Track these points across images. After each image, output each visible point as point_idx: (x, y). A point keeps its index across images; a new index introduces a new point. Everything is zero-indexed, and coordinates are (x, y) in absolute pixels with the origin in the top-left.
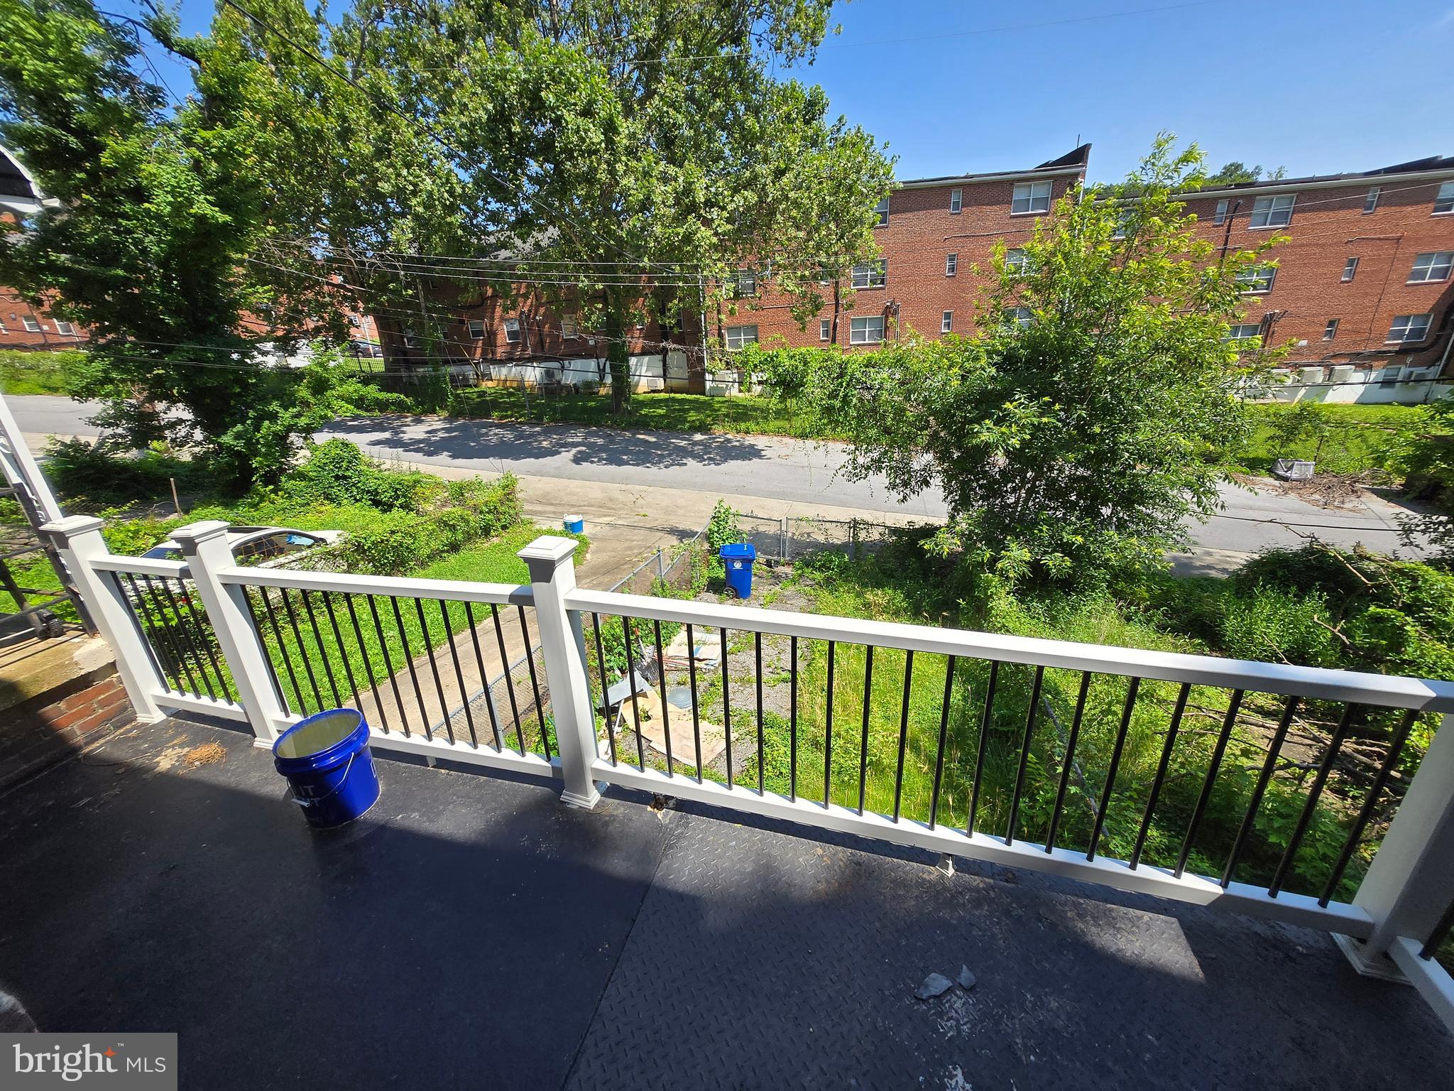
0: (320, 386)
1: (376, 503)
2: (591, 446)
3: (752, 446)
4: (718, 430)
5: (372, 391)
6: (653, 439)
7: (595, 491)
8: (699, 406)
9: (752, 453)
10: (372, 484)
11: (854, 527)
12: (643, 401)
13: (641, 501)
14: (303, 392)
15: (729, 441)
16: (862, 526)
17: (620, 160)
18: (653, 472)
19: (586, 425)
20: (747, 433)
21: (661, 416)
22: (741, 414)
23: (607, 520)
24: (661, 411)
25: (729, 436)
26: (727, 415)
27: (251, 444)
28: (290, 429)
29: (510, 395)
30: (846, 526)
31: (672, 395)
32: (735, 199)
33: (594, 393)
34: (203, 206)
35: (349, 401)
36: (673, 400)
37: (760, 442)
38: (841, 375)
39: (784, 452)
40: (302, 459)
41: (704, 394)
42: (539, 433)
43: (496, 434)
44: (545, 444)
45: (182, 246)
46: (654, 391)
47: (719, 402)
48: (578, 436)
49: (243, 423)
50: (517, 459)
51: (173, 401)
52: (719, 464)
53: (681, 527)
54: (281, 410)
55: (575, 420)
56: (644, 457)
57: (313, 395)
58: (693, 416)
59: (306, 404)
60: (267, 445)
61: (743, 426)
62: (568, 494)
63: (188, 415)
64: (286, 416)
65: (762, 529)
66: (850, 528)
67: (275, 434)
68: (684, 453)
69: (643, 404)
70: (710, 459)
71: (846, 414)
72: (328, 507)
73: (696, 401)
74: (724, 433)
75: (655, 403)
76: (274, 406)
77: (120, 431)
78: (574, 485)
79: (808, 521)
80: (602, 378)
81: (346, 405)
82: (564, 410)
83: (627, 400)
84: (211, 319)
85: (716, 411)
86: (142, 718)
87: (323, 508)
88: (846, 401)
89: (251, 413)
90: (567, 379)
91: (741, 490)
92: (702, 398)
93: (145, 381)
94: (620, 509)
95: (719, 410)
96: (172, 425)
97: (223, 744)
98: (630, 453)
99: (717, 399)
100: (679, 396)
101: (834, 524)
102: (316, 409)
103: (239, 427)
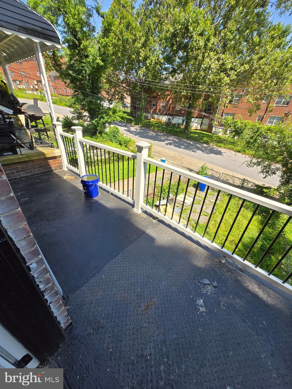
0: (114, 112)
1: (120, 144)
2: (174, 141)
3: (220, 151)
4: (211, 144)
5: (125, 115)
6: (192, 143)
7: (171, 153)
8: (208, 136)
9: (219, 153)
10: (120, 139)
11: (244, 181)
12: (192, 132)
13: (182, 159)
14: (111, 113)
15: (214, 148)
16: (246, 181)
17: (207, 52)
18: (188, 152)
19: (175, 136)
20: (220, 147)
21: (196, 137)
22: (220, 141)
23: (172, 161)
24: (196, 136)
25: (214, 147)
26: (215, 141)
27: (98, 123)
28: (106, 122)
29: (158, 124)
30: (241, 180)
31: (201, 132)
32: (241, 67)
33: (179, 127)
34: (99, 61)
35: (120, 117)
36: (201, 133)
37: (223, 150)
38: (257, 132)
39: (229, 155)
40: (107, 130)
41: (211, 133)
42: (162, 135)
43: (151, 133)
44: (162, 138)
45: (93, 71)
46: (196, 130)
47: (215, 136)
48: (171, 138)
49: (97, 118)
50: (154, 141)
51: (85, 111)
52: (208, 154)
53: (191, 168)
54: (105, 117)
55: (172, 133)
56: (187, 147)
57: (113, 114)
58: (205, 139)
59: (111, 116)
60: (101, 125)
61: (219, 144)
62: (164, 152)
63: (88, 115)
64: (106, 118)
65: (214, 175)
66: (242, 181)
67: (103, 122)
68: (199, 149)
69: (192, 133)
70: (206, 152)
71: (254, 145)
72: (110, 143)
73: (208, 135)
74: (213, 145)
75: (195, 133)
76: (104, 115)
77: (75, 115)
78: (167, 151)
79: (229, 175)
80: (183, 123)
81: (119, 118)
82: (170, 130)
83: (188, 130)
84: (96, 91)
85: (213, 138)
86: (64, 169)
87: (109, 143)
88: (255, 141)
89: (99, 116)
90: (173, 122)
91: (212, 163)
92: (210, 134)
93: (81, 104)
94: (176, 160)
95: (214, 139)
96: (84, 116)
97: (75, 177)
98: (184, 145)
99: (214, 135)
100: (203, 132)
101: (237, 179)
102: (112, 118)
103: (96, 119)
